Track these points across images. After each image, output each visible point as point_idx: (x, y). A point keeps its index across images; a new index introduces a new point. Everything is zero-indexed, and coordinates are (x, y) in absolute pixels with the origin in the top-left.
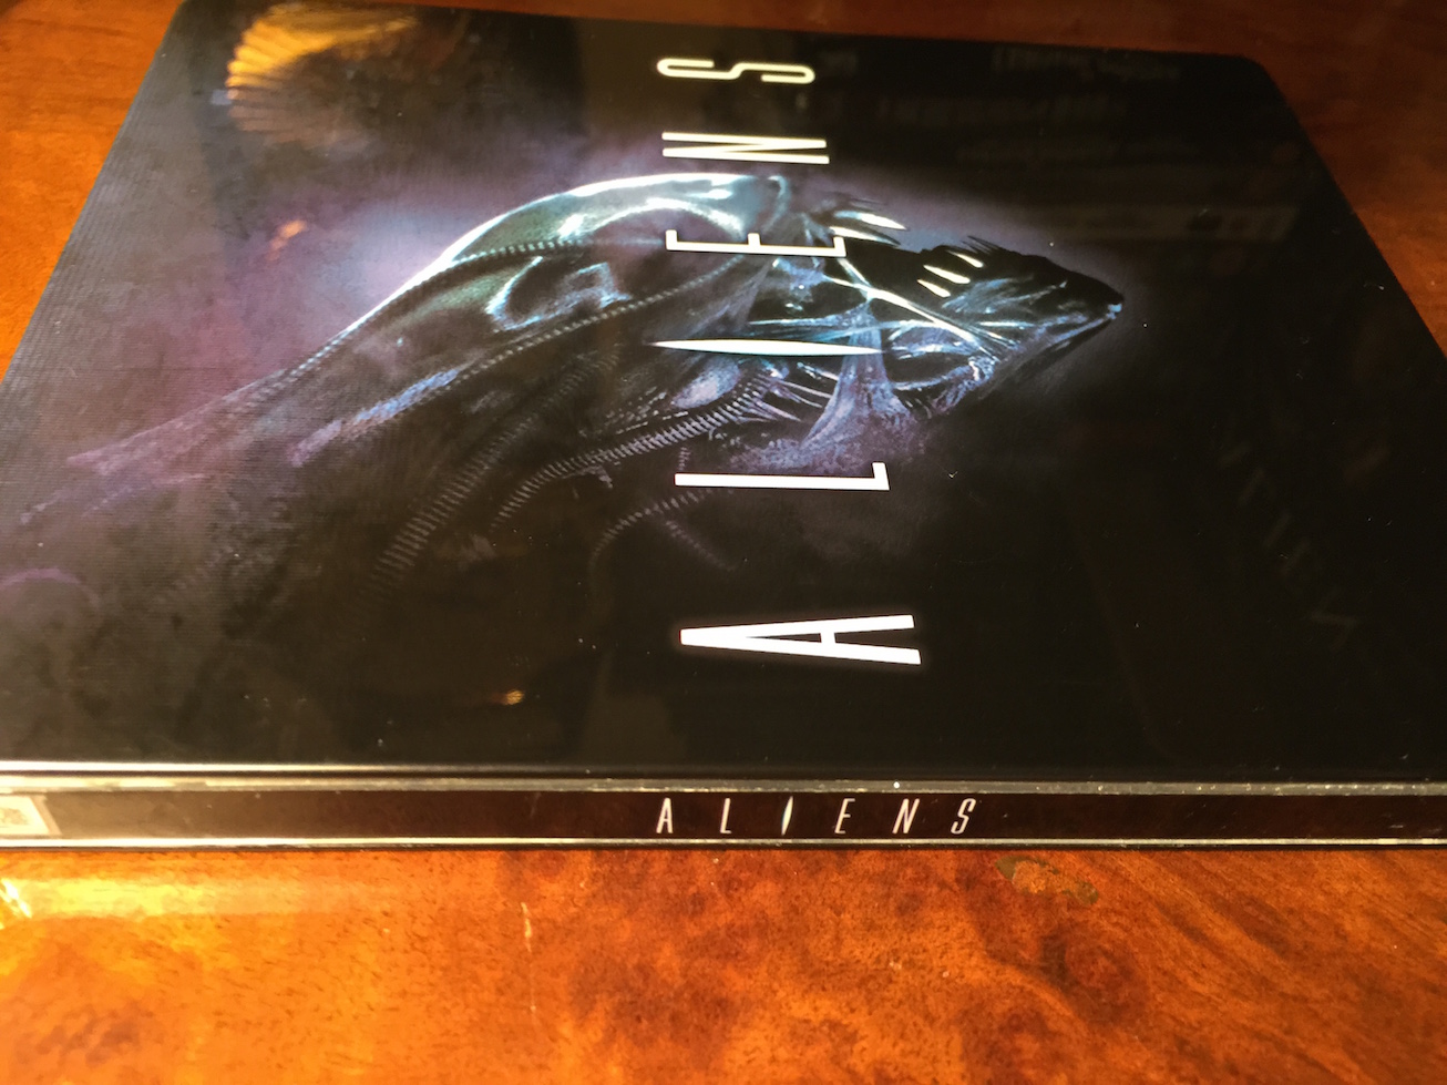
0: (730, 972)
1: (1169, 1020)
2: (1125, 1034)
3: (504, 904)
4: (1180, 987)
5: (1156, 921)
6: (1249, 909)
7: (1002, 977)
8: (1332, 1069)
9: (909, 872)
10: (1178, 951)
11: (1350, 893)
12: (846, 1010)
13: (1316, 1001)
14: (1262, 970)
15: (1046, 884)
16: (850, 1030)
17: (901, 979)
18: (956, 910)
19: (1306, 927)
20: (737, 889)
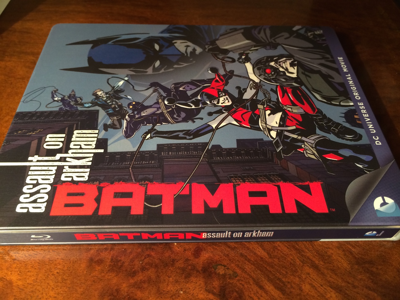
5: (251, 283)
6: (278, 281)
10: (255, 292)
14: (277, 298)
15: (225, 272)
17: (182, 296)
18: (200, 278)
19: (292, 287)
20: (145, 270)
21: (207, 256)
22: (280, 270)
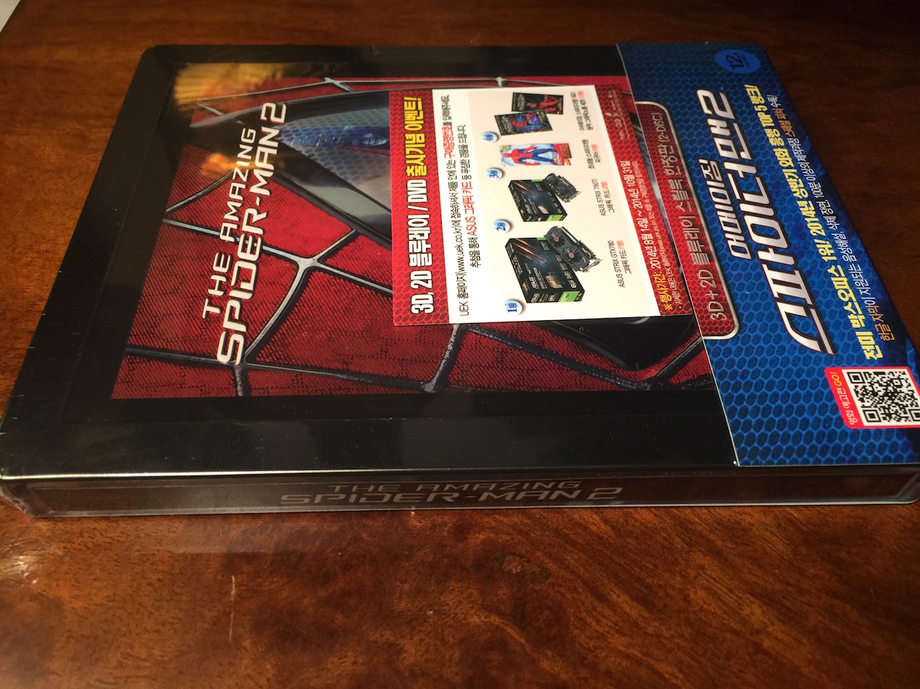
0: (340, 617)
1: (577, 646)
2: (550, 653)
3: (223, 576)
4: (588, 627)
5: (580, 590)
6: (636, 585)
7: (488, 620)
8: (667, 676)
9: (446, 561)
10: (590, 608)
11: (696, 577)
12: (399, 637)
13: (665, 638)
14: (636, 618)
15: (521, 568)
16: (399, 647)
17: (432, 620)
18: (469, 583)
19: (667, 595)
20: (349, 570)
21: (481, 537)
22: (641, 562)
